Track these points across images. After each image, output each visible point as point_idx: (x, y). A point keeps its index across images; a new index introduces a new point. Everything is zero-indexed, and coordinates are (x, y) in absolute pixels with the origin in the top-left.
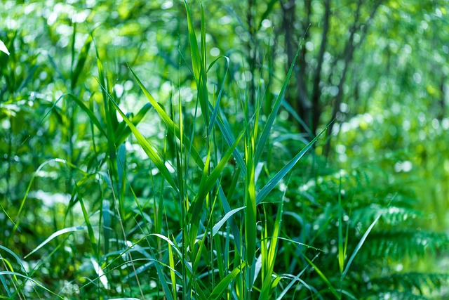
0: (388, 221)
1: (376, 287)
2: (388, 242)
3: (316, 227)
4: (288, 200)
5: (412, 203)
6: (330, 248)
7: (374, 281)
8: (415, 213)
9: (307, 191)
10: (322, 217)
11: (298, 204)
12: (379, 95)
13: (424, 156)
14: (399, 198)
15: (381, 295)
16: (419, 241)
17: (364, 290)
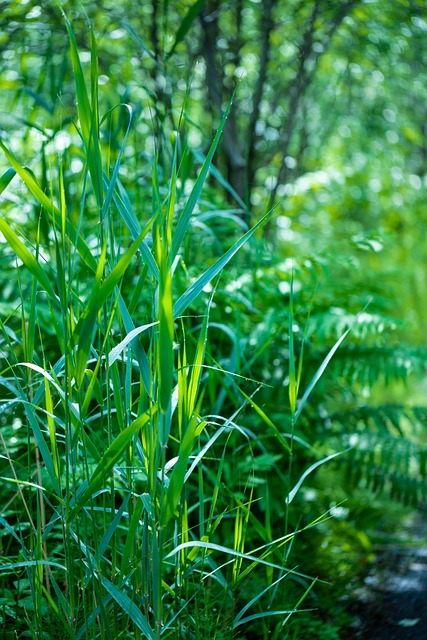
0: (356, 334)
1: (337, 427)
2: (356, 364)
3: (253, 342)
4: (214, 305)
5: (389, 305)
6: (272, 370)
7: (334, 418)
8: (395, 322)
9: (239, 291)
10: (261, 327)
11: (228, 310)
12: (336, 142)
13: (399, 228)
14: (370, 299)
15: (344, 437)
16: (400, 362)
17: (320, 429)
